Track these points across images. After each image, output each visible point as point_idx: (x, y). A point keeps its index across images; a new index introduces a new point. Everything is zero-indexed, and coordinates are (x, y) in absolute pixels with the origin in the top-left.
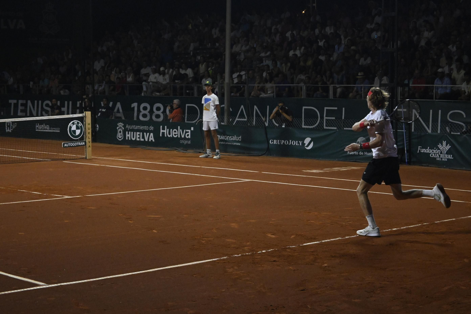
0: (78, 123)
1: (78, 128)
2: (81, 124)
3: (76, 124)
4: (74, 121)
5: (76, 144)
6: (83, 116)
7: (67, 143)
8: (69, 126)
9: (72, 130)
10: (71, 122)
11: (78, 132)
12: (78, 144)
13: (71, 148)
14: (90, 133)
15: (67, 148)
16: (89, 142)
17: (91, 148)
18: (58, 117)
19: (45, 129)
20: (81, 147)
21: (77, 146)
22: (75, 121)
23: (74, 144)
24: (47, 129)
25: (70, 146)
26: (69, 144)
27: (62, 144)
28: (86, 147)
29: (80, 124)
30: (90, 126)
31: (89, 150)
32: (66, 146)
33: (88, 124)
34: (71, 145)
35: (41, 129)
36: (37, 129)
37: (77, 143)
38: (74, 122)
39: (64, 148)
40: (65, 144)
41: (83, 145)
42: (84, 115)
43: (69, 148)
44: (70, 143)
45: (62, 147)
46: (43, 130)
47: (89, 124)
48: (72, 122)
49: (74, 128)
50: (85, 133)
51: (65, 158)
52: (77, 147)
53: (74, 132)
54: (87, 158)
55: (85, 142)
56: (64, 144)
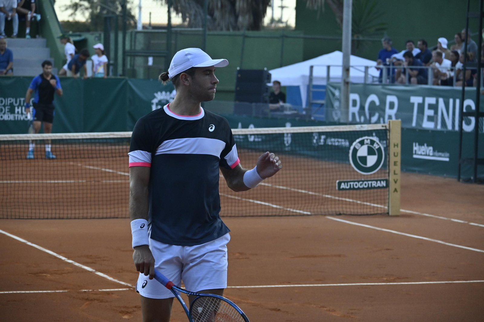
0: (372, 142)
1: (371, 152)
2: (378, 145)
3: (367, 144)
4: (364, 138)
5: (366, 184)
6: (384, 128)
7: (347, 182)
8: (352, 148)
9: (360, 157)
10: (358, 140)
11: (372, 160)
12: (371, 184)
13: (355, 191)
14: (399, 163)
15: (348, 191)
16: (396, 182)
17: (399, 192)
18: (328, 128)
19: (426, 155)
20: (379, 190)
21: (368, 188)
22: (366, 137)
23: (361, 185)
24: (429, 155)
25: (354, 189)
26: (350, 185)
27: (335, 182)
28: (389, 191)
29: (377, 143)
30: (398, 150)
31: (395, 197)
32: (344, 187)
33: (395, 145)
34: (356, 185)
35: (421, 155)
36: (415, 154)
37: (370, 182)
38: (363, 141)
39: (341, 192)
40: (343, 184)
41: (383, 187)
42: (386, 127)
43: (351, 191)
44: (354, 181)
45: (335, 189)
46: (424, 155)
47: (397, 145)
48: (360, 139)
49: (363, 151)
50: (388, 163)
51: (342, 213)
52: (368, 191)
53: (364, 159)
54: (390, 214)
55: (387, 182)
56: (340, 184)
